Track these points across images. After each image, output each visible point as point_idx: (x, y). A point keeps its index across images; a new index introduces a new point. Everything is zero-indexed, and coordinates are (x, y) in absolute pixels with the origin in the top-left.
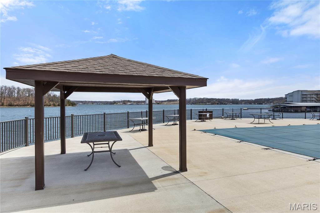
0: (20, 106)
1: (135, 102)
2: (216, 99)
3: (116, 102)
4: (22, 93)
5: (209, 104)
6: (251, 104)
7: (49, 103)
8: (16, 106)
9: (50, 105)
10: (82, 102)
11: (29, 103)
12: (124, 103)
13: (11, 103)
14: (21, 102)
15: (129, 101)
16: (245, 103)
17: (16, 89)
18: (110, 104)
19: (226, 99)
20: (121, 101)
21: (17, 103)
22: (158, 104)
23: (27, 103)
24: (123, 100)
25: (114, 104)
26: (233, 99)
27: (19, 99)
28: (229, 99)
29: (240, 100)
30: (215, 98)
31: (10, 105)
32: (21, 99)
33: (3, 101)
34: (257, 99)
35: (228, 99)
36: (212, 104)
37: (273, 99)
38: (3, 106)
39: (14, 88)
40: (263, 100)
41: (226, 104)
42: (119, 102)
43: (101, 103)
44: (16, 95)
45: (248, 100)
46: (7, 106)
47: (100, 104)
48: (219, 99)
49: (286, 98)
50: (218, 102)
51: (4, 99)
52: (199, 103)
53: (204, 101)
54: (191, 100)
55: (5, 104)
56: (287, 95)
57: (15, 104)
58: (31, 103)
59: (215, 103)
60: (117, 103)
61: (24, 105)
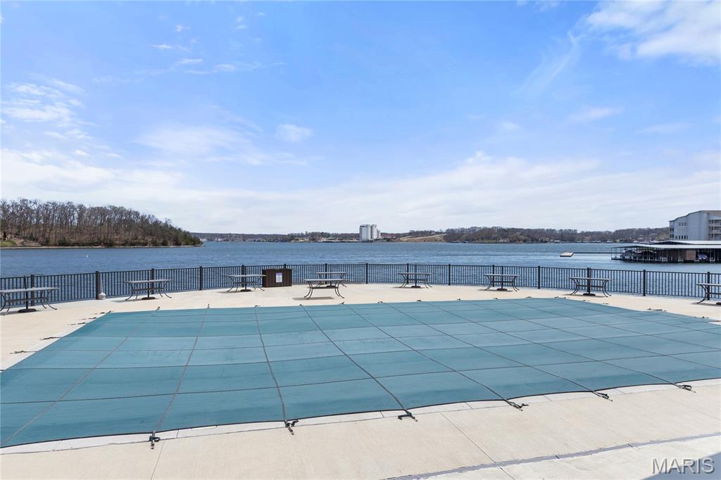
0: (83, 245)
1: (336, 236)
2: (522, 229)
3: (295, 236)
4: (90, 217)
5: (505, 241)
6: (605, 241)
7: (143, 239)
8: (74, 245)
9: (145, 244)
10: (222, 236)
11: (102, 239)
12: (313, 240)
13: (65, 239)
14: (84, 237)
15: (323, 235)
16: (591, 241)
17: (76, 209)
18: (282, 241)
19: (547, 230)
20: (306, 234)
21: (77, 239)
22: (388, 240)
23: (98, 239)
24: (310, 231)
25: (290, 240)
26: (563, 229)
27: (81, 230)
28: (554, 230)
29: (578, 232)
30: (521, 227)
31: (63, 244)
32: (85, 231)
33: (47, 235)
34: (620, 231)
35: (551, 230)
36: (511, 242)
37: (659, 229)
38: (48, 246)
39: (73, 207)
40: (635, 233)
41: (546, 242)
42: (302, 236)
43: (262, 240)
44: (76, 221)
45: (599, 233)
46: (55, 245)
47: (259, 241)
48: (529, 230)
49: (672, 229)
50: (526, 238)
51: (51, 230)
52: (482, 239)
53: (493, 235)
54: (465, 232)
55: (52, 242)
56: (674, 221)
57: (73, 241)
58: (105, 239)
59: (519, 240)
60: (298, 240)
61: (92, 244)
